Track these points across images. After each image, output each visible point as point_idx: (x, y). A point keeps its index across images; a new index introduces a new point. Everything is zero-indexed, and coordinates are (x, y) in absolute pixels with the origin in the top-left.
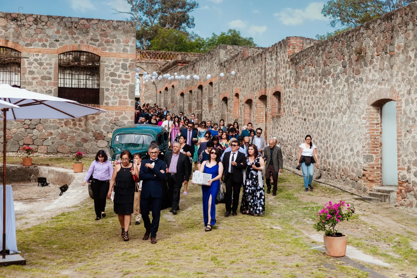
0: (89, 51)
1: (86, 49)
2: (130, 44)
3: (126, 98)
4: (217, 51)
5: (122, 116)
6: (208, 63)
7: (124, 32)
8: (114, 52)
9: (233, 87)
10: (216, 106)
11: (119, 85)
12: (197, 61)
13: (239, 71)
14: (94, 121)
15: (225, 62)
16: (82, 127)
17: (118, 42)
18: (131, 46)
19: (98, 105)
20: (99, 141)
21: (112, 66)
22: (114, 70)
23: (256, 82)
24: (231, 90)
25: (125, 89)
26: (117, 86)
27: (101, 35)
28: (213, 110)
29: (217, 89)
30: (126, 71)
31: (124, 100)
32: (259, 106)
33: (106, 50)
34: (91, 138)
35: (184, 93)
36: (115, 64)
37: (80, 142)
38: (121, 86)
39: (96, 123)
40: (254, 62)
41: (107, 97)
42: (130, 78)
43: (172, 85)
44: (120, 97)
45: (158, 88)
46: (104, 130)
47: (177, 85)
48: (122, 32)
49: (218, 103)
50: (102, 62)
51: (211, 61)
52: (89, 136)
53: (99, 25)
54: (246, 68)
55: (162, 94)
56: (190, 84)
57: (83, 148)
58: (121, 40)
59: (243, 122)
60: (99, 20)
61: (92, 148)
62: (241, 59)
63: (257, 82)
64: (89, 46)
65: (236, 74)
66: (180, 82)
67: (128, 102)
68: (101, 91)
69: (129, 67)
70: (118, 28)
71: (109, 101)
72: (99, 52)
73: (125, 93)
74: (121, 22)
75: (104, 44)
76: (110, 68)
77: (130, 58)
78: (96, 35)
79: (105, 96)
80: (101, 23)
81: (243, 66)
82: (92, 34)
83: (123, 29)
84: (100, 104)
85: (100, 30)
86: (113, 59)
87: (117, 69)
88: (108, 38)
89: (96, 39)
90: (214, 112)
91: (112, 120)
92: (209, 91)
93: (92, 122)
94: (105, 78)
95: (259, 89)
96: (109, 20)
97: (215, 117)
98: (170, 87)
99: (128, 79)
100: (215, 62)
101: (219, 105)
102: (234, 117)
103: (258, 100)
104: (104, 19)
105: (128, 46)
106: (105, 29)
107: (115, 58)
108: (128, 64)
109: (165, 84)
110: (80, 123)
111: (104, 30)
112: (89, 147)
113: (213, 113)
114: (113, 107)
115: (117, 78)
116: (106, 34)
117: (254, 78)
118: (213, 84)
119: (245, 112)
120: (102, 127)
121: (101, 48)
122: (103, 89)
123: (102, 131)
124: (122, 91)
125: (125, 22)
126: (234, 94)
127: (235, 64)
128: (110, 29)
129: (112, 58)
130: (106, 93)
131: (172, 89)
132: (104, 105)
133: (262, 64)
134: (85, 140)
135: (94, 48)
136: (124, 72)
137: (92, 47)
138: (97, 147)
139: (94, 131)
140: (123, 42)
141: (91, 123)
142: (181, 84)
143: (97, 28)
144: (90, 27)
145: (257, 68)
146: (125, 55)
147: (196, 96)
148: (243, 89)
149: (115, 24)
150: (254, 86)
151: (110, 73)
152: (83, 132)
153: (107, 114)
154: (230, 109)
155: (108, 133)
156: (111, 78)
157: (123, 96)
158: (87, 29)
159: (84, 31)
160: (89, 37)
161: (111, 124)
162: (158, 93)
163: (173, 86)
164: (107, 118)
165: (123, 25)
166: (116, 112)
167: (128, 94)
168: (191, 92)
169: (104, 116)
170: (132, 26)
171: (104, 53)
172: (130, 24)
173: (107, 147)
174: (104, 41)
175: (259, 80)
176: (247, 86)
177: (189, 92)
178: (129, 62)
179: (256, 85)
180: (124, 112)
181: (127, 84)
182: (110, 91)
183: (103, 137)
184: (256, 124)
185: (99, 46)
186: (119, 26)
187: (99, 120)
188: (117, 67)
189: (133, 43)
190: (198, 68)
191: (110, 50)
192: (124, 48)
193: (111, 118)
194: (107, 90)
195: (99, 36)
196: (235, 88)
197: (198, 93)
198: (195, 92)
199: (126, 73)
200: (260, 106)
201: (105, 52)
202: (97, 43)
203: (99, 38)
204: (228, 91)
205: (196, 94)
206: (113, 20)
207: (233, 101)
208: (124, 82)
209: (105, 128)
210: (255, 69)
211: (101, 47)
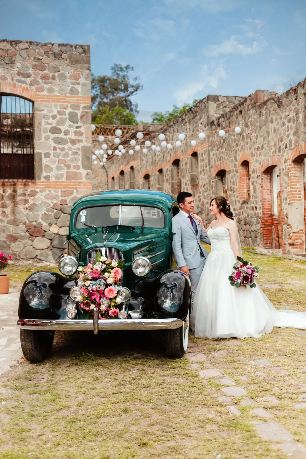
0: (15, 93)
1: (11, 89)
2: (82, 80)
3: (78, 168)
4: (203, 105)
5: (72, 196)
6: (188, 125)
7: (71, 61)
8: (57, 93)
9: (236, 153)
10: (204, 186)
11: (65, 146)
12: (170, 127)
13: (247, 126)
14: (27, 205)
15: (218, 119)
16: (7, 216)
17: (63, 77)
18: (84, 85)
19: (33, 181)
20: (37, 238)
21: (54, 117)
22: (57, 123)
23: (285, 137)
24: (233, 158)
25: (76, 153)
26: (63, 149)
27: (34, 67)
28: (200, 193)
29: (207, 161)
30: (75, 125)
31: (75, 170)
32: (293, 174)
33: (43, 91)
34: (22, 234)
35: (150, 174)
36: (59, 113)
37: (5, 242)
38: (70, 149)
39: (30, 209)
40: (279, 106)
41: (47, 166)
42: (84, 136)
43: (130, 165)
44: (68, 167)
45: (109, 173)
46: (44, 221)
47: (138, 165)
48: (68, 62)
49: (208, 181)
50: (37, 110)
51: (194, 122)
52: (20, 232)
53: (31, 51)
54: (263, 118)
55: (116, 180)
56: (160, 161)
57: (10, 251)
58: (68, 75)
59: (261, 203)
60: (31, 43)
61: (24, 250)
62: (250, 107)
63: (288, 136)
64: (15, 85)
65: (242, 131)
66: (143, 160)
67: (80, 173)
68: (36, 158)
69: (82, 117)
70: (61, 55)
71: (51, 174)
72: (31, 95)
73: (76, 160)
74: (65, 45)
75: (40, 80)
76: (51, 119)
77: (83, 103)
78: (27, 67)
79: (43, 165)
80: (34, 48)
81: (257, 116)
82: (19, 65)
83: (70, 58)
84: (36, 178)
85: (33, 58)
86: (56, 106)
87: (62, 122)
88: (46, 71)
89: (27, 74)
90: (201, 195)
91: (56, 203)
92: (191, 166)
93: (24, 208)
94: (43, 136)
95: (293, 146)
96: (46, 42)
97: (203, 202)
98: (127, 170)
99: (80, 138)
100: (201, 121)
101: (210, 184)
102: (241, 198)
103: (290, 165)
104: (38, 41)
105: (78, 84)
106: (41, 58)
107: (58, 104)
108: (79, 113)
109: (120, 166)
110: (4, 210)
111: (38, 59)
112: (20, 250)
113: (199, 197)
114: (57, 182)
115: (62, 135)
116: (43, 66)
117: (281, 130)
118: (199, 154)
119: (264, 188)
120: (41, 216)
121: (36, 88)
122: (40, 154)
123: (40, 223)
124: (70, 157)
125: (72, 46)
126: (239, 163)
127: (240, 117)
128: (48, 57)
129: (53, 104)
130: (45, 161)
131: (130, 172)
132: (43, 180)
133: (298, 105)
134: (14, 239)
135: (24, 88)
136: (73, 127)
137: (21, 86)
138: (33, 250)
139: (28, 222)
140: (70, 77)
141: (23, 210)
142: (144, 162)
143: (27, 56)
144: (15, 55)
145: (287, 114)
146: (74, 99)
147: (170, 175)
148: (258, 152)
149: (57, 49)
150: (281, 144)
151: (51, 128)
152: (9, 225)
153: (48, 195)
154: (233, 186)
155: (50, 225)
156: (52, 136)
157: (72, 164)
158: (12, 57)
159: (7, 61)
160: (16, 70)
161: (55, 211)
162: (110, 180)
163: (132, 168)
164: (48, 201)
165: (69, 50)
166: (62, 191)
167: (80, 162)
168: (161, 171)
169: (43, 197)
170: (84, 52)
171: (40, 95)
172: (80, 50)
173: (49, 249)
174: (39, 77)
175: (292, 132)
176: (265, 146)
177: (157, 173)
178: (81, 110)
179: (286, 141)
180: (75, 191)
181: (79, 145)
182: (52, 157)
183: (43, 232)
184: (289, 204)
185: (31, 84)
186: (63, 52)
187: (34, 205)
188: (61, 118)
189: (86, 79)
190: (171, 135)
191: (50, 90)
192: (73, 87)
193: (55, 201)
194: (47, 155)
195: (31, 69)
196: (241, 153)
197: (172, 171)
198: (167, 171)
199: (77, 127)
200: (295, 174)
201: (41, 93)
202: (28, 80)
203: (31, 71)
204: (227, 160)
205: (169, 173)
206: (53, 43)
207: (238, 174)
208: (73, 142)
209: (45, 217)
210: (283, 116)
211: (36, 86)
